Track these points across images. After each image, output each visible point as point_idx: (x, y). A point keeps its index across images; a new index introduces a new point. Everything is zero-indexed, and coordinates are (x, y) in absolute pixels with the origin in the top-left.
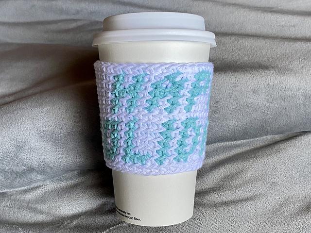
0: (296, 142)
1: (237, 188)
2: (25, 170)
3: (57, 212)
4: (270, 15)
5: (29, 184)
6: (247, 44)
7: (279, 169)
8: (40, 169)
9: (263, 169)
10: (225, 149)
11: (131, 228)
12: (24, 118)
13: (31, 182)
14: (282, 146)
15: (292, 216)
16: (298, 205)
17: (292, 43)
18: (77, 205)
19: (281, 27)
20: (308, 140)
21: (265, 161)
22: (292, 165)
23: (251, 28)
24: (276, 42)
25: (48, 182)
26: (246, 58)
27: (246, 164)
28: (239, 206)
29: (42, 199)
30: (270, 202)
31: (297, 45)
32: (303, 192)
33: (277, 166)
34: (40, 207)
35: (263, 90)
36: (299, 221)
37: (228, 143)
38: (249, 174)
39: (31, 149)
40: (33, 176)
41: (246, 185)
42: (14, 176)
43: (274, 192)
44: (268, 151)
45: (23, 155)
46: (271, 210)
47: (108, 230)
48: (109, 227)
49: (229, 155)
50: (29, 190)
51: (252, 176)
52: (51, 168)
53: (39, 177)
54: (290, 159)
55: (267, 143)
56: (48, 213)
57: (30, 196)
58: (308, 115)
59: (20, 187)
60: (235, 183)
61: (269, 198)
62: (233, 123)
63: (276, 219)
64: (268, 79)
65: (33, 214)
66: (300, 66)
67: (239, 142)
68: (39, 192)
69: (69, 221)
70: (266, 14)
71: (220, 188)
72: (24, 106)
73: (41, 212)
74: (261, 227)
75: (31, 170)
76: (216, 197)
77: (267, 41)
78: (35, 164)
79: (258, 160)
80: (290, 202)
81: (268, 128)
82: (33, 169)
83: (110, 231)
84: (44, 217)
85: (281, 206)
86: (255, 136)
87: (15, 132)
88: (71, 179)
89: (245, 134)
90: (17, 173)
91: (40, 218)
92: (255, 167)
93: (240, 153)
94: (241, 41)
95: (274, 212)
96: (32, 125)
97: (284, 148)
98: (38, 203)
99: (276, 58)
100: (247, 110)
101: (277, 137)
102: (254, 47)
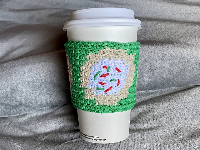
0: (190, 92)
1: (147, 121)
2: (17, 104)
3: (36, 131)
4: (181, 6)
5: (20, 112)
6: (163, 26)
7: (176, 110)
8: (26, 104)
9: (166, 109)
10: (143, 95)
11: (78, 143)
12: (16, 73)
13: (21, 111)
14: (180, 94)
15: (181, 141)
16: (186, 134)
17: (192, 26)
18: (47, 127)
19: (188, 14)
20: (199, 91)
21: (167, 104)
22: (185, 107)
23: (168, 15)
24: (182, 25)
25: (31, 112)
26: (160, 36)
27: (155, 105)
28: (146, 133)
29: (27, 122)
30: (167, 131)
31: (196, 27)
32: (190, 125)
33: (175, 108)
34: (26, 127)
35: (168, 58)
36: (185, 145)
37: (145, 91)
38: (156, 113)
39: (20, 92)
40: (22, 108)
41: (153, 119)
42: (11, 107)
43: (171, 125)
44: (170, 97)
45: (15, 95)
46: (168, 136)
47: (63, 144)
48: (64, 142)
49: (145, 99)
50: (20, 116)
51: (158, 113)
52: (33, 104)
53: (26, 109)
54: (184, 103)
55: (171, 92)
56: (30, 131)
57: (21, 120)
58: (198, 76)
59: (15, 114)
60: (146, 117)
61: (167, 128)
62: (147, 80)
63: (170, 143)
64: (171, 51)
65: (21, 131)
66: (195, 42)
67: (152, 91)
68: (26, 118)
69: (42, 137)
70: (178, 5)
71: (136, 120)
72: (17, 65)
73: (26, 130)
74: (159, 147)
75: (21, 104)
76: (133, 126)
77: (177, 24)
78: (23, 101)
79: (163, 103)
80: (181, 132)
81: (171, 83)
82: (22, 104)
83: (65, 144)
84: (28, 133)
85: (175, 134)
86: (163, 88)
87: (11, 81)
88: (45, 110)
89: (155, 86)
90: (13, 106)
91: (25, 134)
92: (160, 108)
93: (153, 98)
94: (159, 25)
95: (169, 138)
96: (21, 77)
97: (181, 96)
98: (25, 124)
99: (180, 36)
100: (157, 71)
101: (179, 88)
102: (167, 28)
